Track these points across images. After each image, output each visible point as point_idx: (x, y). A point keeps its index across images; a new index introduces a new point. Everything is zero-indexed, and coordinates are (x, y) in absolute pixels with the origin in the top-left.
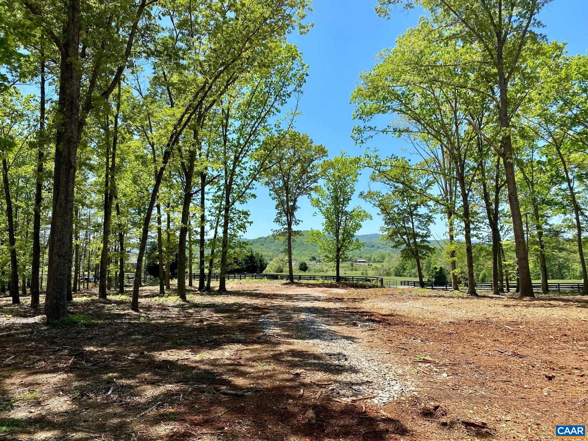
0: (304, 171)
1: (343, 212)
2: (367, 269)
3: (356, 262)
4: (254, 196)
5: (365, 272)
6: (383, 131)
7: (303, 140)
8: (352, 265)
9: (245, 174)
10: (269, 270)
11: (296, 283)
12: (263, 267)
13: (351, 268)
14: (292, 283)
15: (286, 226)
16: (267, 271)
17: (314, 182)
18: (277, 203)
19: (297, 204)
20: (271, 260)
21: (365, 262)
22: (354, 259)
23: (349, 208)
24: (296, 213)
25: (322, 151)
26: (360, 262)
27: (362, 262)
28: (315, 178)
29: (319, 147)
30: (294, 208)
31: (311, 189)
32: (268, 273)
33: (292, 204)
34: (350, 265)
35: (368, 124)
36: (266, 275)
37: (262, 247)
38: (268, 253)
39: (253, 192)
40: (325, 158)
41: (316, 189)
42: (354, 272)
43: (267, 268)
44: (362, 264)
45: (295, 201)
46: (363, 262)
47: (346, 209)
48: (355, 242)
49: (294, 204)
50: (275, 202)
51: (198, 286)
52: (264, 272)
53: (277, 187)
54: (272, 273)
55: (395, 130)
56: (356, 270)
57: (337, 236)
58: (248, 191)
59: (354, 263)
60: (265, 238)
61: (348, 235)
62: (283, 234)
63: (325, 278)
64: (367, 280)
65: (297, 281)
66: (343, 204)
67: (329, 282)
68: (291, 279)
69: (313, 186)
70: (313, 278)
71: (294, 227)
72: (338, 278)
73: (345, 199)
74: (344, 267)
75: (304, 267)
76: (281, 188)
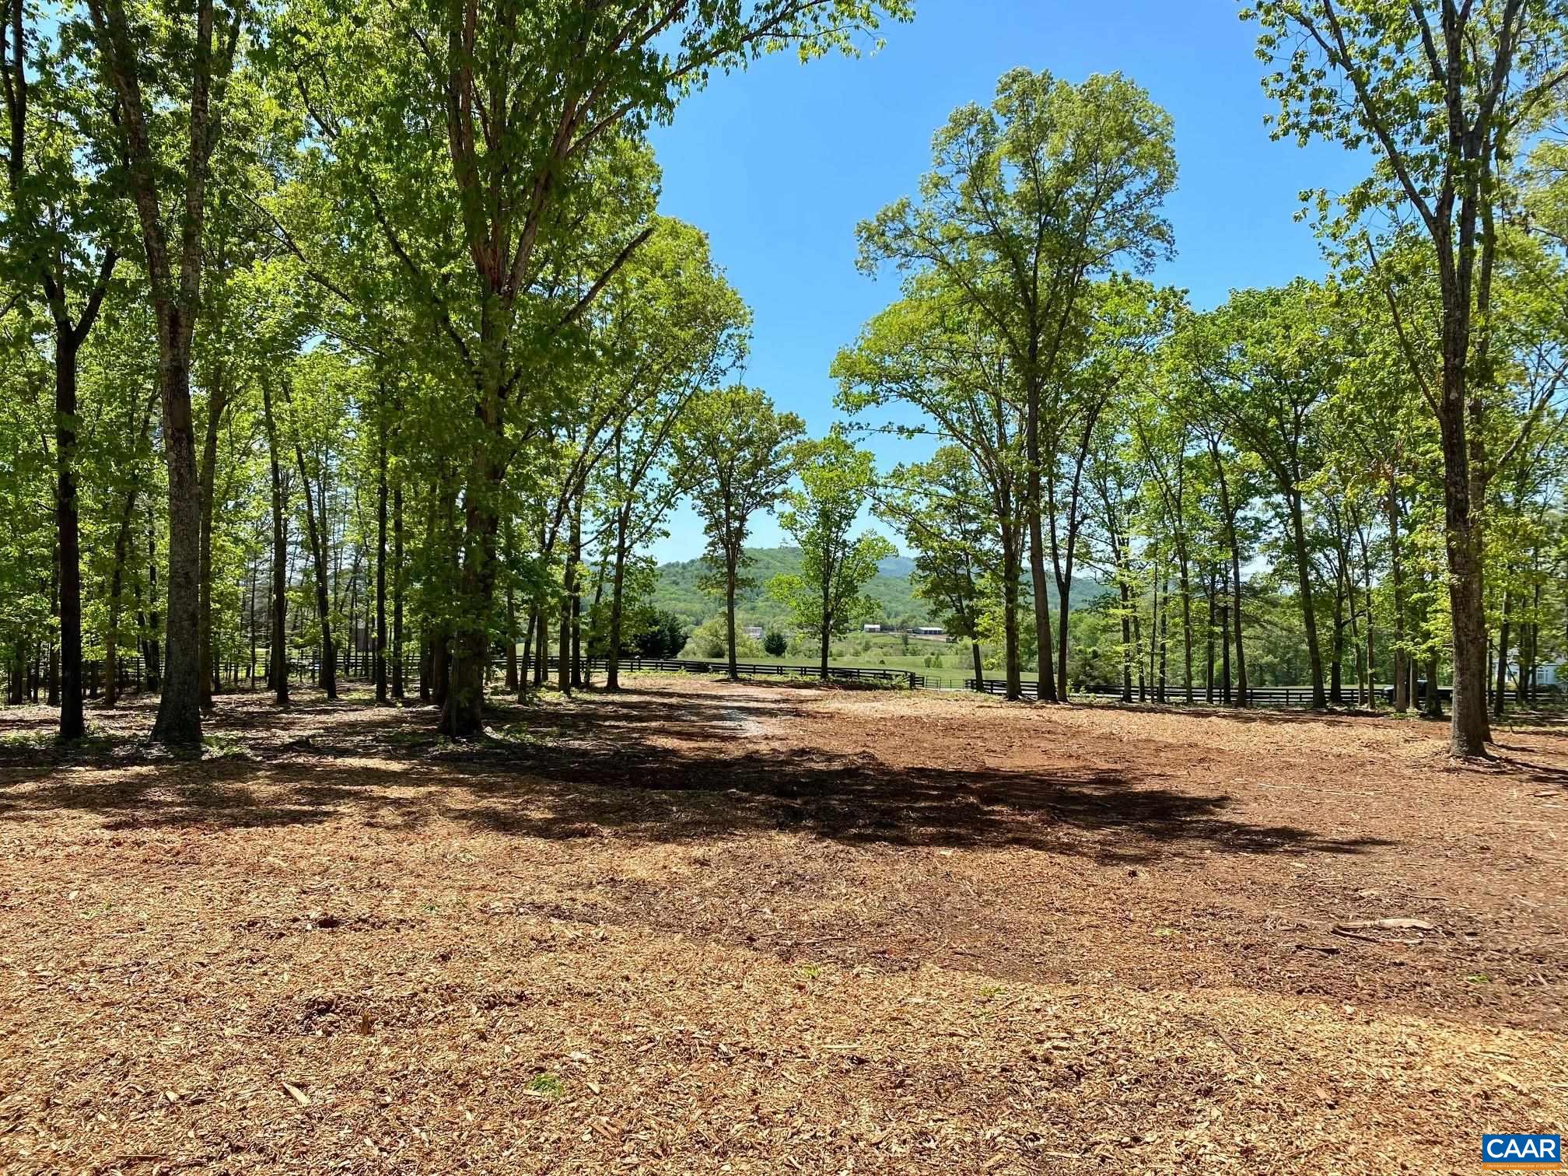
1: (837, 543)
2: (945, 650)
3: (916, 632)
4: (666, 534)
5: (933, 658)
6: (883, 429)
7: (757, 402)
8: (905, 641)
9: (651, 496)
10: (694, 649)
11: (743, 681)
12: (676, 643)
13: (903, 647)
14: (732, 679)
15: (725, 570)
16: (687, 653)
17: (782, 482)
18: (707, 522)
19: (748, 526)
20: (698, 623)
21: (939, 633)
22: (912, 624)
23: (851, 535)
24: (744, 543)
25: (793, 424)
26: (926, 632)
27: (931, 633)
28: (783, 475)
29: (787, 417)
30: (740, 534)
31: (774, 496)
32: (690, 658)
33: (737, 524)
34: (900, 641)
35: (854, 419)
36: (685, 664)
37: (674, 588)
38: (689, 606)
39: (664, 527)
40: (800, 437)
41: (785, 495)
42: (909, 658)
43: (689, 646)
44: (931, 637)
45: (742, 519)
46: (935, 633)
47: (846, 537)
48: (863, 600)
49: (742, 525)
50: (704, 522)
51: (557, 680)
52: (680, 657)
53: (706, 491)
54: (701, 658)
55: (901, 430)
56: (914, 653)
57: (826, 590)
58: (656, 525)
59: (911, 636)
60: (684, 567)
61: (849, 586)
62: (719, 584)
63: (804, 671)
64: (886, 676)
65: (745, 676)
66: (839, 527)
67: (807, 679)
68: (734, 672)
69: (778, 490)
70: (780, 670)
71: (741, 572)
72: (824, 670)
73: (843, 517)
74: (885, 645)
75: (776, 646)
76: (716, 494)
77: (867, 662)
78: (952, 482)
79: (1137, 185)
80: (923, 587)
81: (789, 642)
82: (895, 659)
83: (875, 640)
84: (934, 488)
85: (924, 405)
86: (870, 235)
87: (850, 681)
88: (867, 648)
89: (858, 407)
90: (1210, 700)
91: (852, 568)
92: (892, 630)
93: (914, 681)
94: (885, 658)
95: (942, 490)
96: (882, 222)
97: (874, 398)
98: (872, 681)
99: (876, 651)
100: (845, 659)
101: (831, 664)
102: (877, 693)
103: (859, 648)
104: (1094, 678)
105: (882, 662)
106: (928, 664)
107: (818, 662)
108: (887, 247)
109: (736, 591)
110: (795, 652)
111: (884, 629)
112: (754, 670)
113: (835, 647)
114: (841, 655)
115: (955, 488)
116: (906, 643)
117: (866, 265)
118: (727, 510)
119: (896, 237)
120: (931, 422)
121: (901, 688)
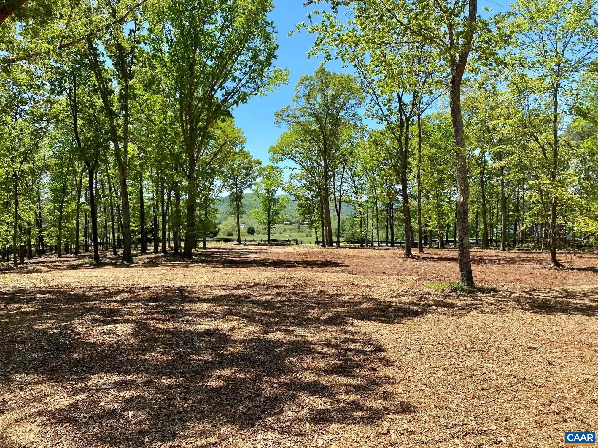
0: (247, 174)
1: (272, 199)
5: (309, 233)
8: (299, 227)
11: (243, 244)
13: (298, 230)
14: (240, 244)
15: (236, 209)
16: (220, 235)
17: (254, 180)
19: (243, 194)
22: (301, 221)
23: (276, 196)
24: (242, 200)
25: (259, 163)
28: (254, 178)
29: (256, 160)
30: (241, 197)
31: (252, 184)
32: (221, 237)
34: (297, 228)
36: (221, 239)
40: (260, 166)
41: (255, 184)
42: (300, 233)
45: (242, 192)
49: (241, 194)
52: (218, 236)
54: (226, 237)
56: (302, 232)
57: (269, 214)
59: (301, 225)
61: (276, 213)
62: (234, 214)
63: (262, 240)
64: (289, 241)
65: (243, 243)
66: (272, 194)
67: (263, 243)
68: (239, 241)
69: (253, 183)
70: (254, 240)
71: (241, 209)
72: (269, 240)
73: (273, 190)
74: (291, 229)
75: (251, 231)
76: (232, 184)
77: (285, 236)
78: (308, 179)
79: (353, 101)
80: (300, 212)
81: (256, 229)
82: (295, 234)
83: (287, 228)
84: (302, 181)
85: (296, 161)
86: (277, 115)
87: (278, 243)
88: (285, 230)
89: (277, 162)
90: (387, 245)
91: (277, 207)
92: (294, 223)
93: (298, 242)
94: (291, 234)
95: (305, 182)
96: (282, 112)
97: (282, 159)
98: (284, 243)
99: (288, 231)
100: (276, 235)
101: (271, 237)
102: (285, 246)
103: (282, 231)
104: (355, 239)
105: (290, 236)
106: (307, 236)
107: (266, 237)
108: (283, 119)
109: (240, 215)
110: (258, 233)
111: (291, 223)
112: (246, 240)
113: (272, 231)
114: (275, 233)
115: (309, 181)
116: (299, 228)
117: (278, 123)
118: (236, 189)
119: (286, 116)
120: (298, 166)
121: (293, 245)
